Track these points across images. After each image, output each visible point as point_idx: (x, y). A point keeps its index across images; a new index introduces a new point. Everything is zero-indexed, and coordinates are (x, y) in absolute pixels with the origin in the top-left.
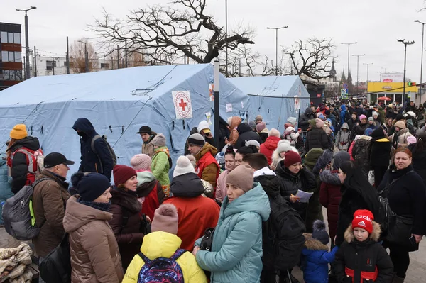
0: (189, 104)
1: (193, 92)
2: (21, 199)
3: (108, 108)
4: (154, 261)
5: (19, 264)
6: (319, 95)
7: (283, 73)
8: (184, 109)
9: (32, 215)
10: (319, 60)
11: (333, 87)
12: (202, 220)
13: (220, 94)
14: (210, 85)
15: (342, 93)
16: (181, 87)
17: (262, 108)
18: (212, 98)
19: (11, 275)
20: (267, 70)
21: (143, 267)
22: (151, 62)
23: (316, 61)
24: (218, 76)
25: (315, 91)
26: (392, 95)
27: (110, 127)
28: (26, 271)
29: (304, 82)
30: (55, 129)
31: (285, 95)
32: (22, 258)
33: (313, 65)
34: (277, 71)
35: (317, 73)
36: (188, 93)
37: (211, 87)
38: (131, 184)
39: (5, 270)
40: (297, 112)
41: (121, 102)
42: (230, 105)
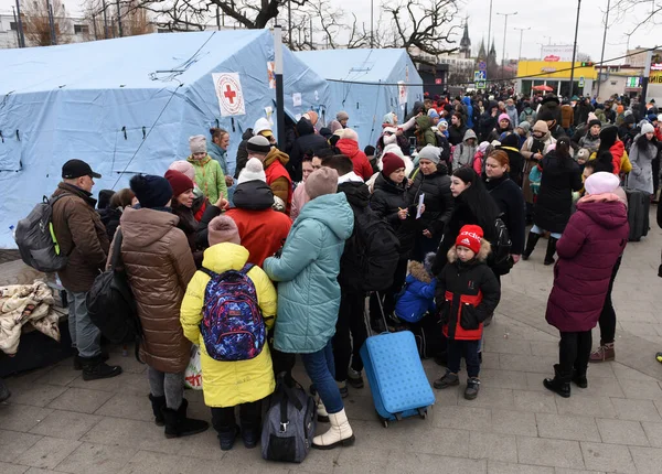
0: (239, 94)
1: (244, 75)
2: (38, 221)
3: (117, 100)
4: (223, 274)
5: (41, 303)
6: (438, 82)
7: (382, 43)
8: (232, 102)
9: (55, 241)
10: (439, 22)
11: (464, 67)
12: (269, 238)
13: (284, 77)
14: (269, 64)
15: (476, 79)
16: (225, 67)
17: (348, 102)
18: (272, 84)
19: (33, 316)
20: (356, 38)
21: (210, 282)
22: (169, 24)
23: (435, 24)
24: (280, 49)
25: (432, 74)
26: (557, 83)
27: (124, 128)
28: (50, 311)
29: (414, 60)
30: (37, 133)
31: (384, 80)
32: (43, 296)
33: (430, 32)
34: (371, 41)
35: (435, 44)
36: (236, 76)
37: (270, 68)
38: (185, 199)
39: (26, 309)
40: (403, 108)
41: (136, 90)
42: (299, 95)
